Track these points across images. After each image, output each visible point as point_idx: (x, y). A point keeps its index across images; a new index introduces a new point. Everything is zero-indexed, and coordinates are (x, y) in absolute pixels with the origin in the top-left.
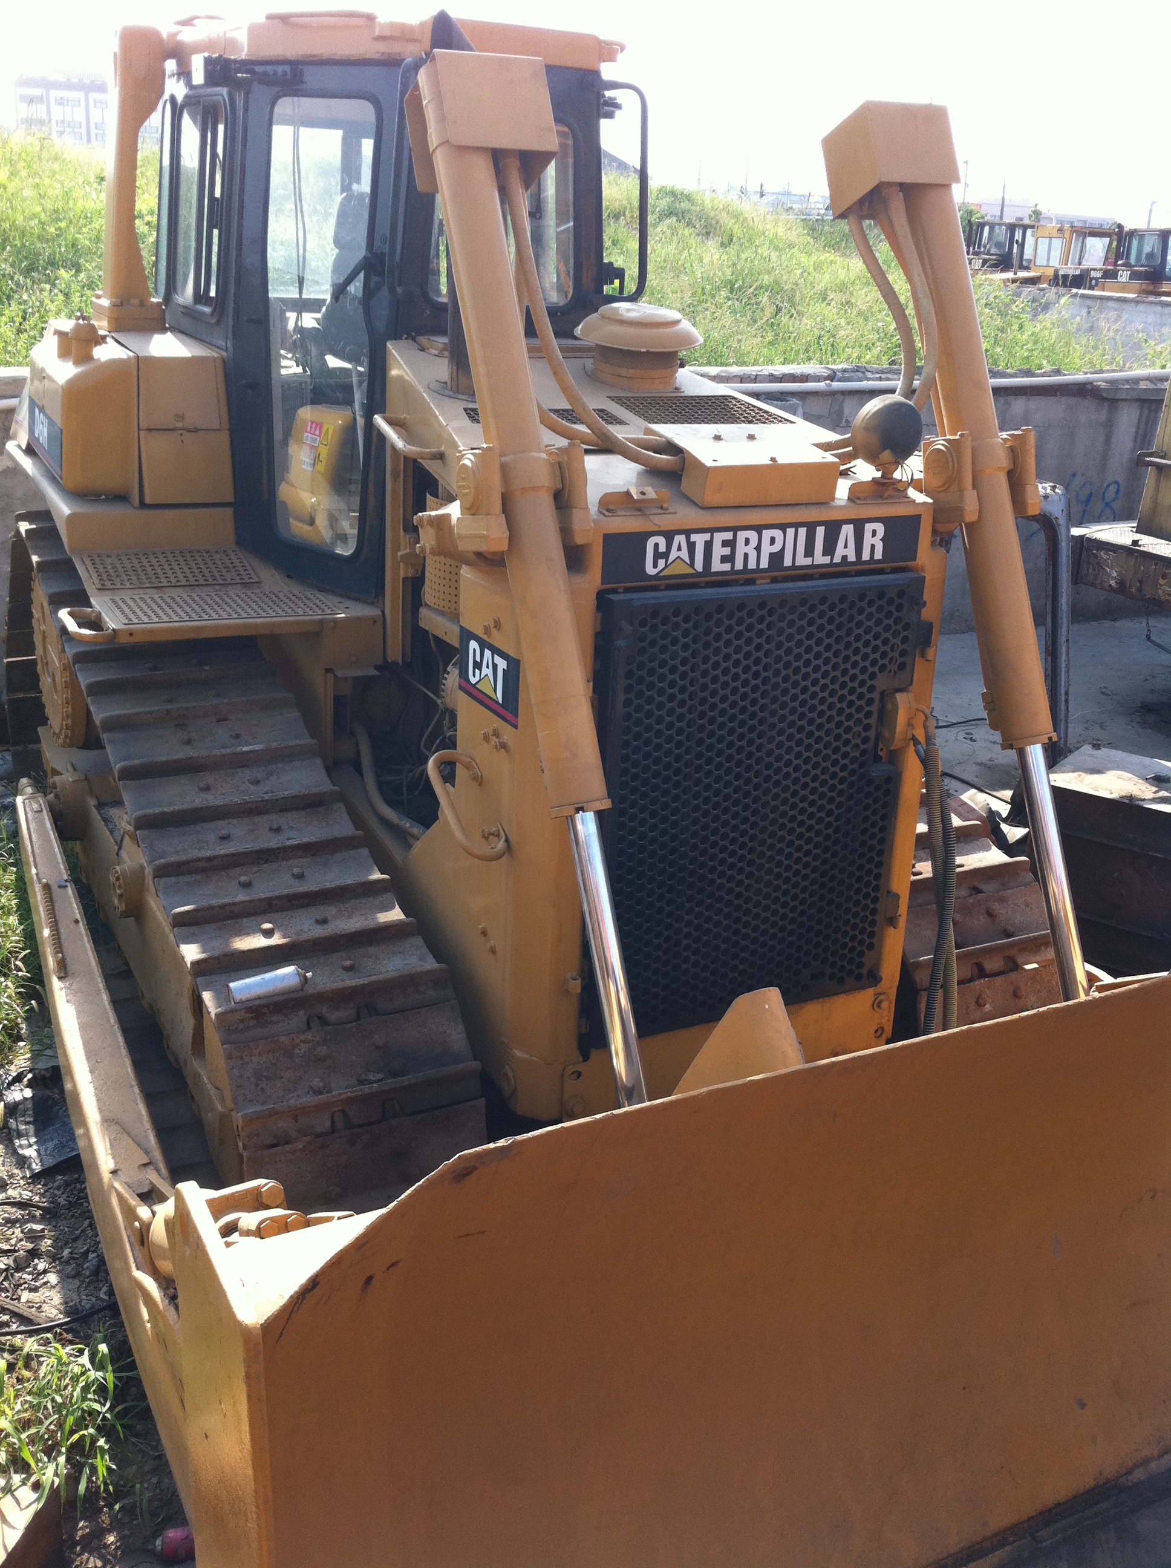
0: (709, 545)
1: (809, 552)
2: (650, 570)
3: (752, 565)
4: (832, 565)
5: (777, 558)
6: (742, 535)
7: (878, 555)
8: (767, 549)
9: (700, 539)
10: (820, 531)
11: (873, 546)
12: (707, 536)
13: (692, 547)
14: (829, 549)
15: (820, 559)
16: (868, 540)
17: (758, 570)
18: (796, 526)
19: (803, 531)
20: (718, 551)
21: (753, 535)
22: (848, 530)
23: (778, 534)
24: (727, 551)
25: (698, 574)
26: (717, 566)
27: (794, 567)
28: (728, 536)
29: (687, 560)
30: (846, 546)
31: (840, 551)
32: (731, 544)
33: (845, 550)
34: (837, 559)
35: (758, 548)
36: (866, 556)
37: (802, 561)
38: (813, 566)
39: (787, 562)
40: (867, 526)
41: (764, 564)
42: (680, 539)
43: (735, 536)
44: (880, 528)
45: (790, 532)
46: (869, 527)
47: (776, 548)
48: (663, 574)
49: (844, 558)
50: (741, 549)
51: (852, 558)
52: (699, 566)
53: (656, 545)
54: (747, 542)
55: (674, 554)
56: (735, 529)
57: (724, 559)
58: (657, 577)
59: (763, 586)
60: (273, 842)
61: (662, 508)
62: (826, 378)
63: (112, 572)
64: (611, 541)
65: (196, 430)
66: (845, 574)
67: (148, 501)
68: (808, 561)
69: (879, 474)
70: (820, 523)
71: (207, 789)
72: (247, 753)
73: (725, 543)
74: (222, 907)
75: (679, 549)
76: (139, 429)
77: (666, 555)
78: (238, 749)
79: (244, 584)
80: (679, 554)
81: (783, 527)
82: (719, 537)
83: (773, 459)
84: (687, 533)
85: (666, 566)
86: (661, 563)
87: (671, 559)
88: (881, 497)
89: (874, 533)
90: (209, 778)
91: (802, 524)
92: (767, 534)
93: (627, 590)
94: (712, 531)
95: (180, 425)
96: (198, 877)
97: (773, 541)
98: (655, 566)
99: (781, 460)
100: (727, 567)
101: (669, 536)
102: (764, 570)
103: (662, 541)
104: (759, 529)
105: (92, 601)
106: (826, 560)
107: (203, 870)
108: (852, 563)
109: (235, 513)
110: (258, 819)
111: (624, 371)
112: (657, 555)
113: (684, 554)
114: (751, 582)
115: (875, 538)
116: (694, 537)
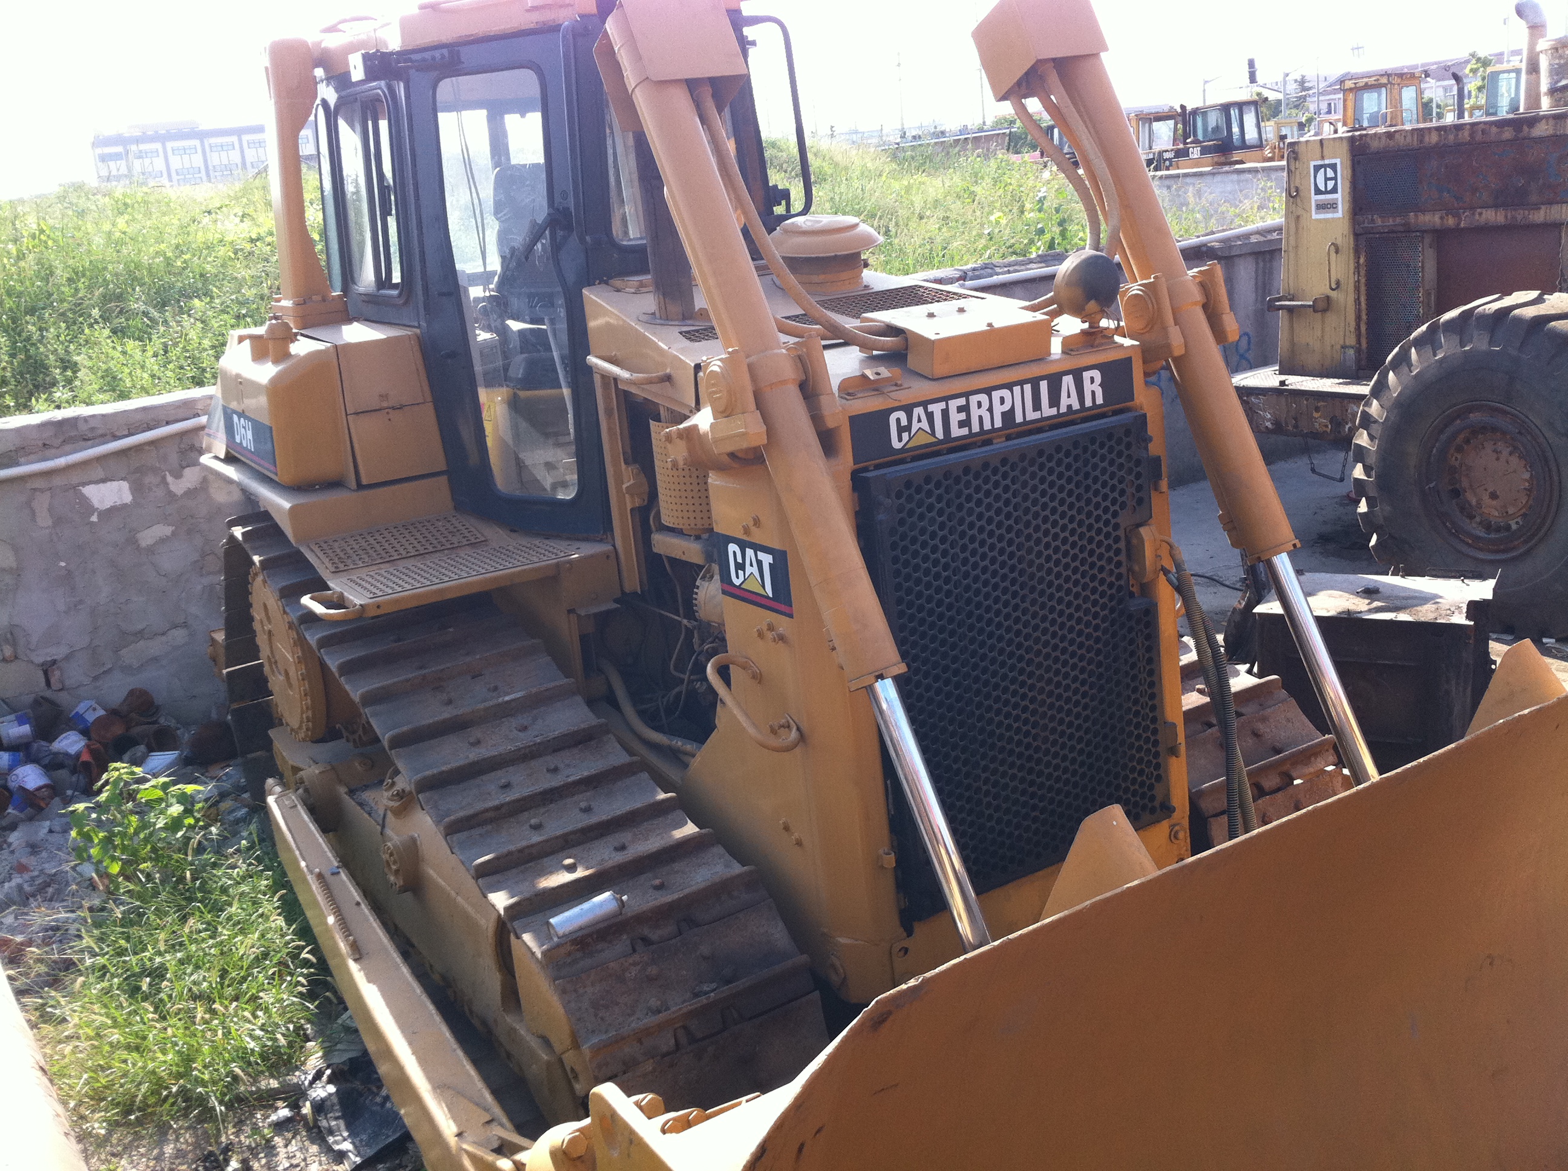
0: (945, 413)
1: (1037, 406)
2: (896, 444)
3: (987, 426)
4: (1059, 415)
5: (1009, 416)
6: (974, 399)
7: (1100, 400)
8: (998, 410)
9: (936, 409)
10: (1044, 385)
11: (1093, 393)
12: (942, 405)
13: (930, 416)
14: (1054, 401)
15: (1048, 411)
16: (1088, 387)
17: (994, 430)
18: (1021, 383)
19: (1028, 388)
20: (955, 417)
21: (983, 398)
22: (1068, 381)
23: (1005, 393)
24: (963, 416)
25: (940, 442)
26: (956, 432)
27: (1025, 422)
28: (962, 401)
29: (928, 429)
30: (1069, 396)
31: (1064, 401)
32: (964, 409)
33: (1069, 399)
34: (1063, 409)
35: (990, 410)
36: (1088, 403)
37: (1032, 415)
38: (1042, 419)
39: (1019, 419)
40: (1084, 374)
41: (998, 423)
42: (919, 411)
43: (968, 401)
44: (1097, 374)
45: (1017, 389)
46: (1087, 375)
47: (1007, 407)
48: (908, 446)
49: (1069, 407)
50: (975, 413)
51: (1076, 406)
52: (940, 434)
53: (898, 420)
54: (979, 405)
55: (915, 426)
56: (967, 395)
57: (962, 424)
58: (903, 450)
59: (1000, 445)
60: (556, 781)
61: (896, 385)
62: (958, 279)
63: (342, 555)
64: (856, 421)
65: (401, 407)
66: (1072, 423)
67: (364, 482)
68: (1037, 415)
69: (1086, 325)
70: (1042, 378)
71: (477, 743)
72: (507, 702)
73: (960, 409)
74: (521, 851)
75: (919, 421)
76: (347, 415)
77: (908, 428)
78: (500, 700)
79: (471, 545)
80: (920, 425)
81: (1009, 386)
82: (954, 404)
83: (990, 325)
84: (924, 404)
85: (910, 439)
86: (905, 436)
87: (913, 431)
88: (1092, 346)
89: (1092, 380)
90: (476, 733)
91: (1026, 381)
92: (996, 395)
93: (877, 467)
94: (946, 399)
95: (385, 404)
96: (489, 827)
97: (1002, 401)
98: (900, 440)
99: (997, 325)
100: (965, 431)
101: (908, 410)
102: (999, 429)
103: (902, 415)
104: (988, 391)
105: (331, 584)
106: (1053, 411)
107: (491, 821)
108: (1077, 411)
109: (450, 481)
110: (533, 763)
111: (816, 278)
112: (901, 430)
113: (925, 425)
114: (988, 442)
115: (1094, 385)
116: (931, 408)
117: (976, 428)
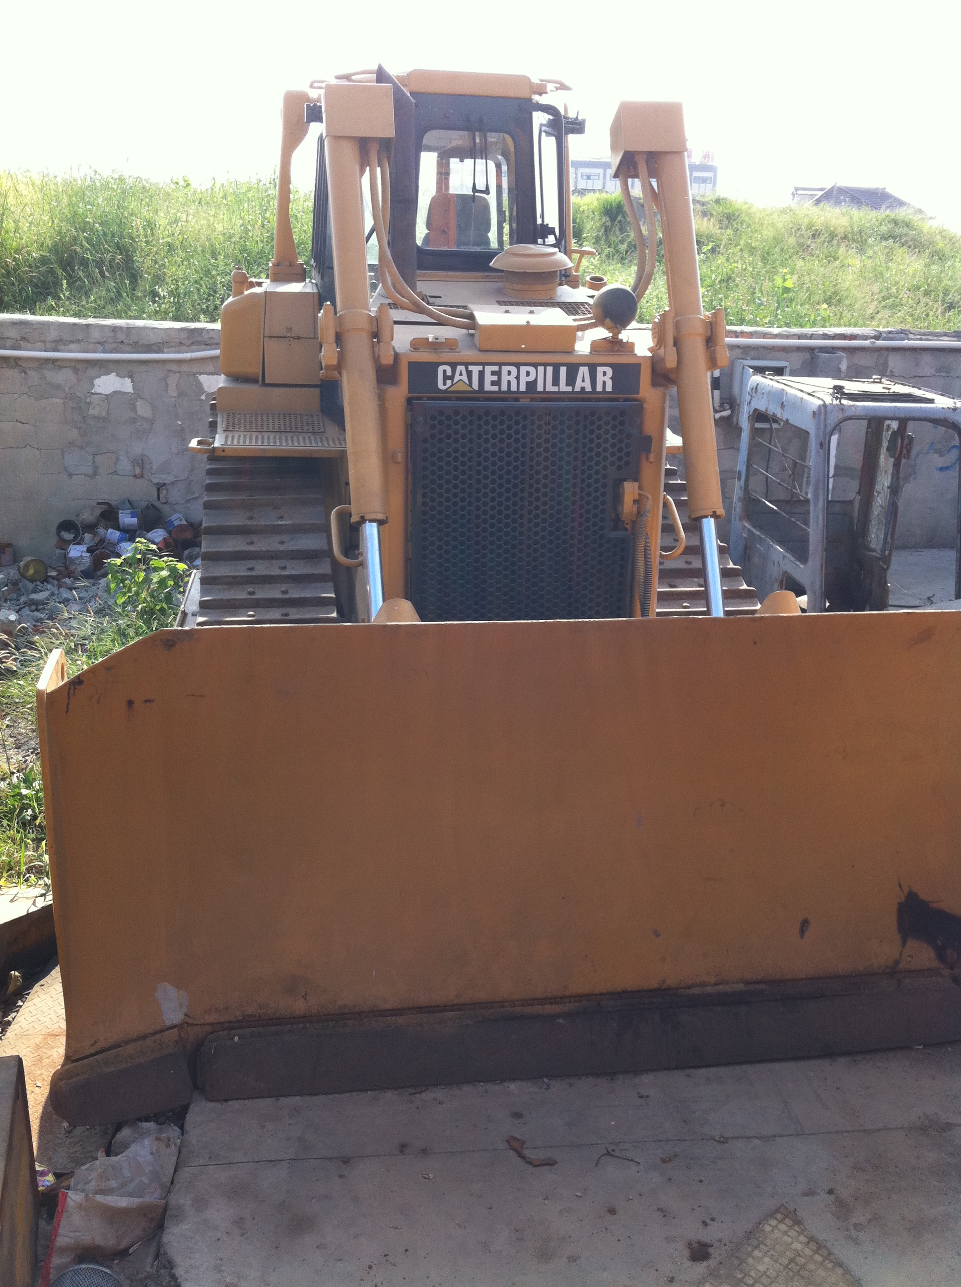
0: (482, 374)
2: (441, 386)
3: (514, 388)
4: (573, 392)
6: (505, 369)
7: (609, 388)
8: (524, 379)
9: (475, 370)
10: (563, 370)
11: (604, 382)
12: (480, 368)
13: (469, 374)
14: (571, 381)
15: (563, 387)
16: (600, 378)
17: (518, 392)
18: (545, 365)
19: (550, 369)
20: (489, 378)
21: (514, 370)
22: (584, 371)
23: (532, 369)
24: (495, 378)
25: (475, 392)
27: (544, 392)
28: (496, 368)
30: (583, 381)
31: (579, 384)
32: (498, 373)
34: (577, 389)
35: (518, 378)
36: (599, 388)
37: (550, 388)
38: (559, 392)
39: (540, 388)
40: (598, 368)
41: (523, 388)
42: (461, 368)
43: (500, 368)
44: (610, 370)
45: (541, 369)
46: (600, 370)
47: (531, 378)
48: (451, 389)
49: (583, 388)
50: (505, 378)
51: (589, 388)
52: (476, 386)
53: (445, 371)
54: (509, 373)
55: (457, 378)
56: (500, 365)
57: (493, 383)
58: (446, 391)
59: (524, 402)
61: (451, 349)
64: (414, 366)
65: (299, 338)
66: (583, 400)
67: (267, 381)
68: (555, 389)
69: (611, 335)
70: (563, 365)
73: (493, 373)
75: (461, 374)
76: (264, 337)
77: (452, 378)
79: (314, 433)
81: (535, 365)
83: (528, 322)
84: (466, 365)
85: (452, 385)
86: (449, 383)
87: (455, 380)
88: (613, 351)
89: (605, 374)
90: (254, 538)
91: (550, 364)
92: (523, 369)
94: (484, 364)
95: (288, 334)
96: (226, 587)
97: (528, 374)
98: (445, 384)
99: (532, 323)
100: (496, 388)
101: (453, 366)
102: (522, 393)
103: (448, 368)
105: (217, 436)
106: (569, 389)
107: (230, 584)
109: (321, 391)
111: (516, 286)
112: (446, 378)
113: (465, 378)
115: (605, 379)
116: (470, 368)
117: (504, 388)
